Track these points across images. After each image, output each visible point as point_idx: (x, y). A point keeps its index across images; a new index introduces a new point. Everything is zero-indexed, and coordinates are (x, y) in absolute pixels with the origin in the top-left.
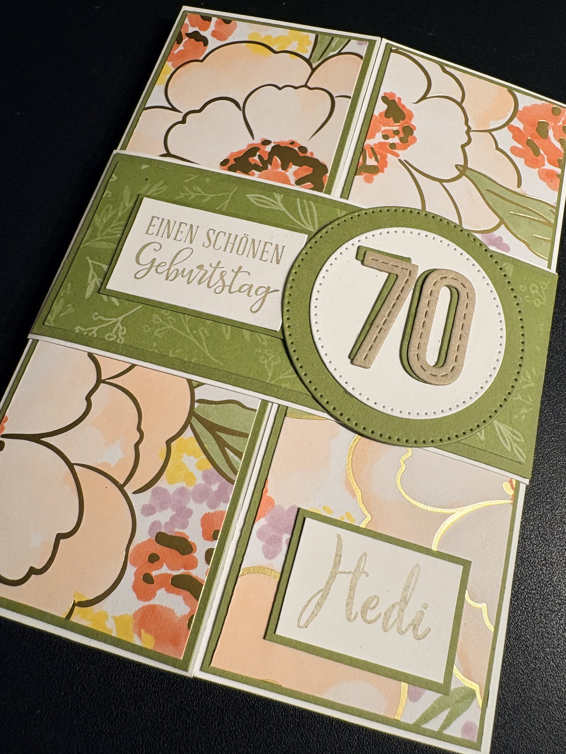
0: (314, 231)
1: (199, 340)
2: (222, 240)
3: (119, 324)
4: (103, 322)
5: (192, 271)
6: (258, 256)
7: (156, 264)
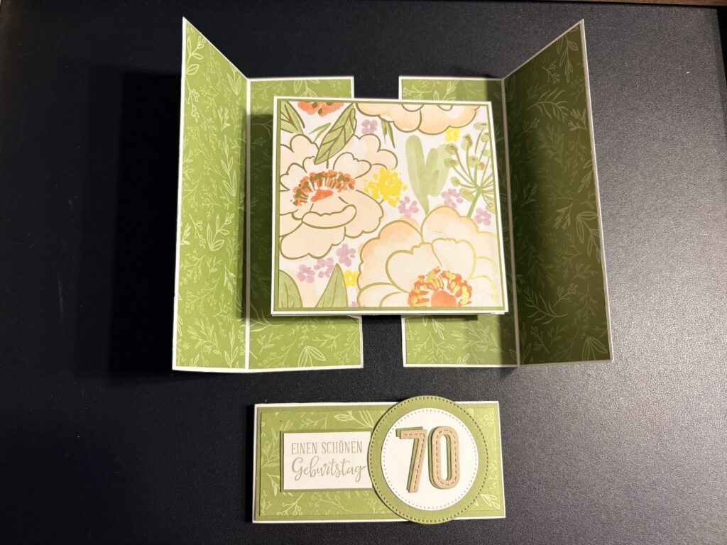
0: (373, 427)
1: (337, 503)
2: (331, 447)
3: (296, 506)
4: (289, 507)
5: (321, 469)
6: (350, 451)
7: (303, 469)
